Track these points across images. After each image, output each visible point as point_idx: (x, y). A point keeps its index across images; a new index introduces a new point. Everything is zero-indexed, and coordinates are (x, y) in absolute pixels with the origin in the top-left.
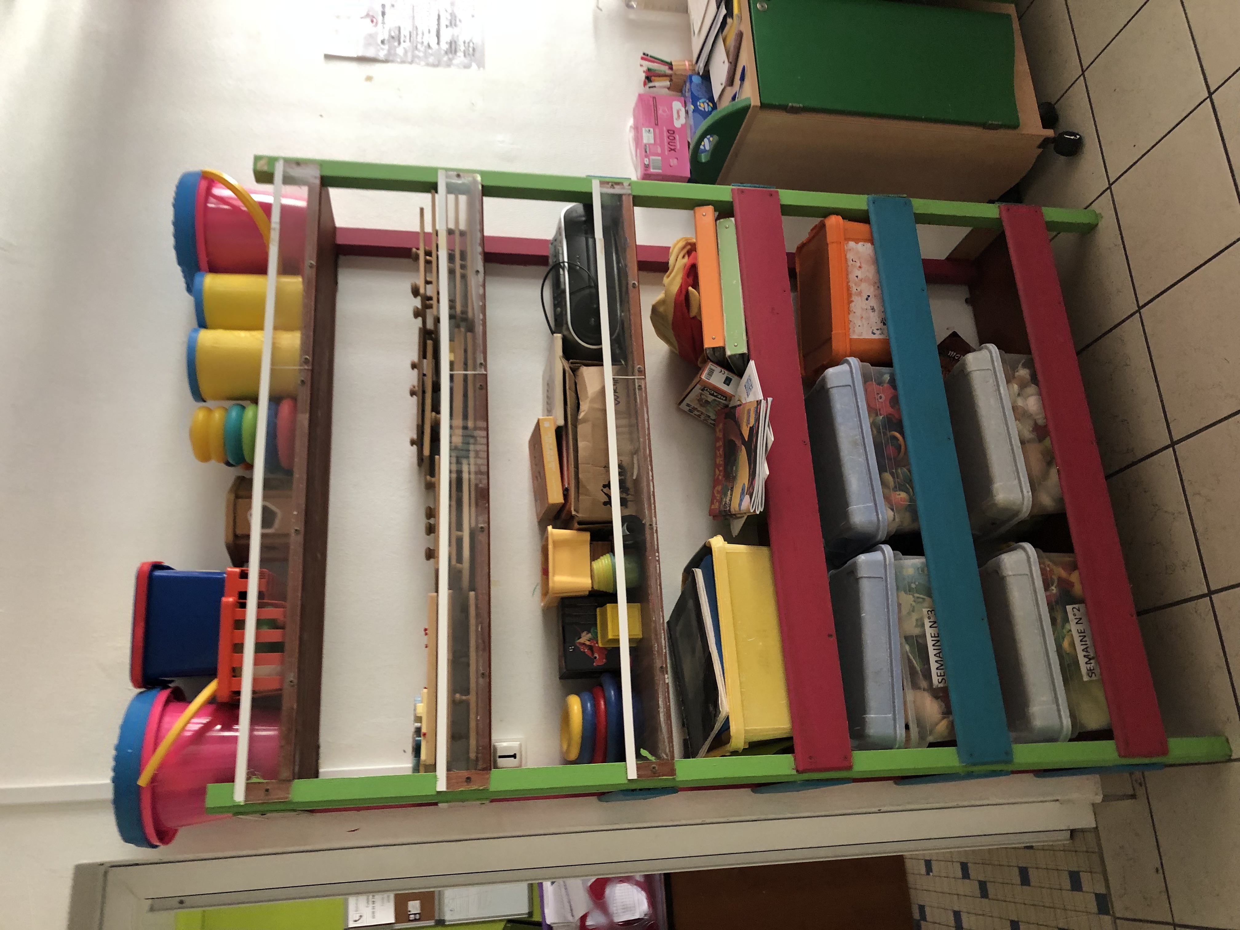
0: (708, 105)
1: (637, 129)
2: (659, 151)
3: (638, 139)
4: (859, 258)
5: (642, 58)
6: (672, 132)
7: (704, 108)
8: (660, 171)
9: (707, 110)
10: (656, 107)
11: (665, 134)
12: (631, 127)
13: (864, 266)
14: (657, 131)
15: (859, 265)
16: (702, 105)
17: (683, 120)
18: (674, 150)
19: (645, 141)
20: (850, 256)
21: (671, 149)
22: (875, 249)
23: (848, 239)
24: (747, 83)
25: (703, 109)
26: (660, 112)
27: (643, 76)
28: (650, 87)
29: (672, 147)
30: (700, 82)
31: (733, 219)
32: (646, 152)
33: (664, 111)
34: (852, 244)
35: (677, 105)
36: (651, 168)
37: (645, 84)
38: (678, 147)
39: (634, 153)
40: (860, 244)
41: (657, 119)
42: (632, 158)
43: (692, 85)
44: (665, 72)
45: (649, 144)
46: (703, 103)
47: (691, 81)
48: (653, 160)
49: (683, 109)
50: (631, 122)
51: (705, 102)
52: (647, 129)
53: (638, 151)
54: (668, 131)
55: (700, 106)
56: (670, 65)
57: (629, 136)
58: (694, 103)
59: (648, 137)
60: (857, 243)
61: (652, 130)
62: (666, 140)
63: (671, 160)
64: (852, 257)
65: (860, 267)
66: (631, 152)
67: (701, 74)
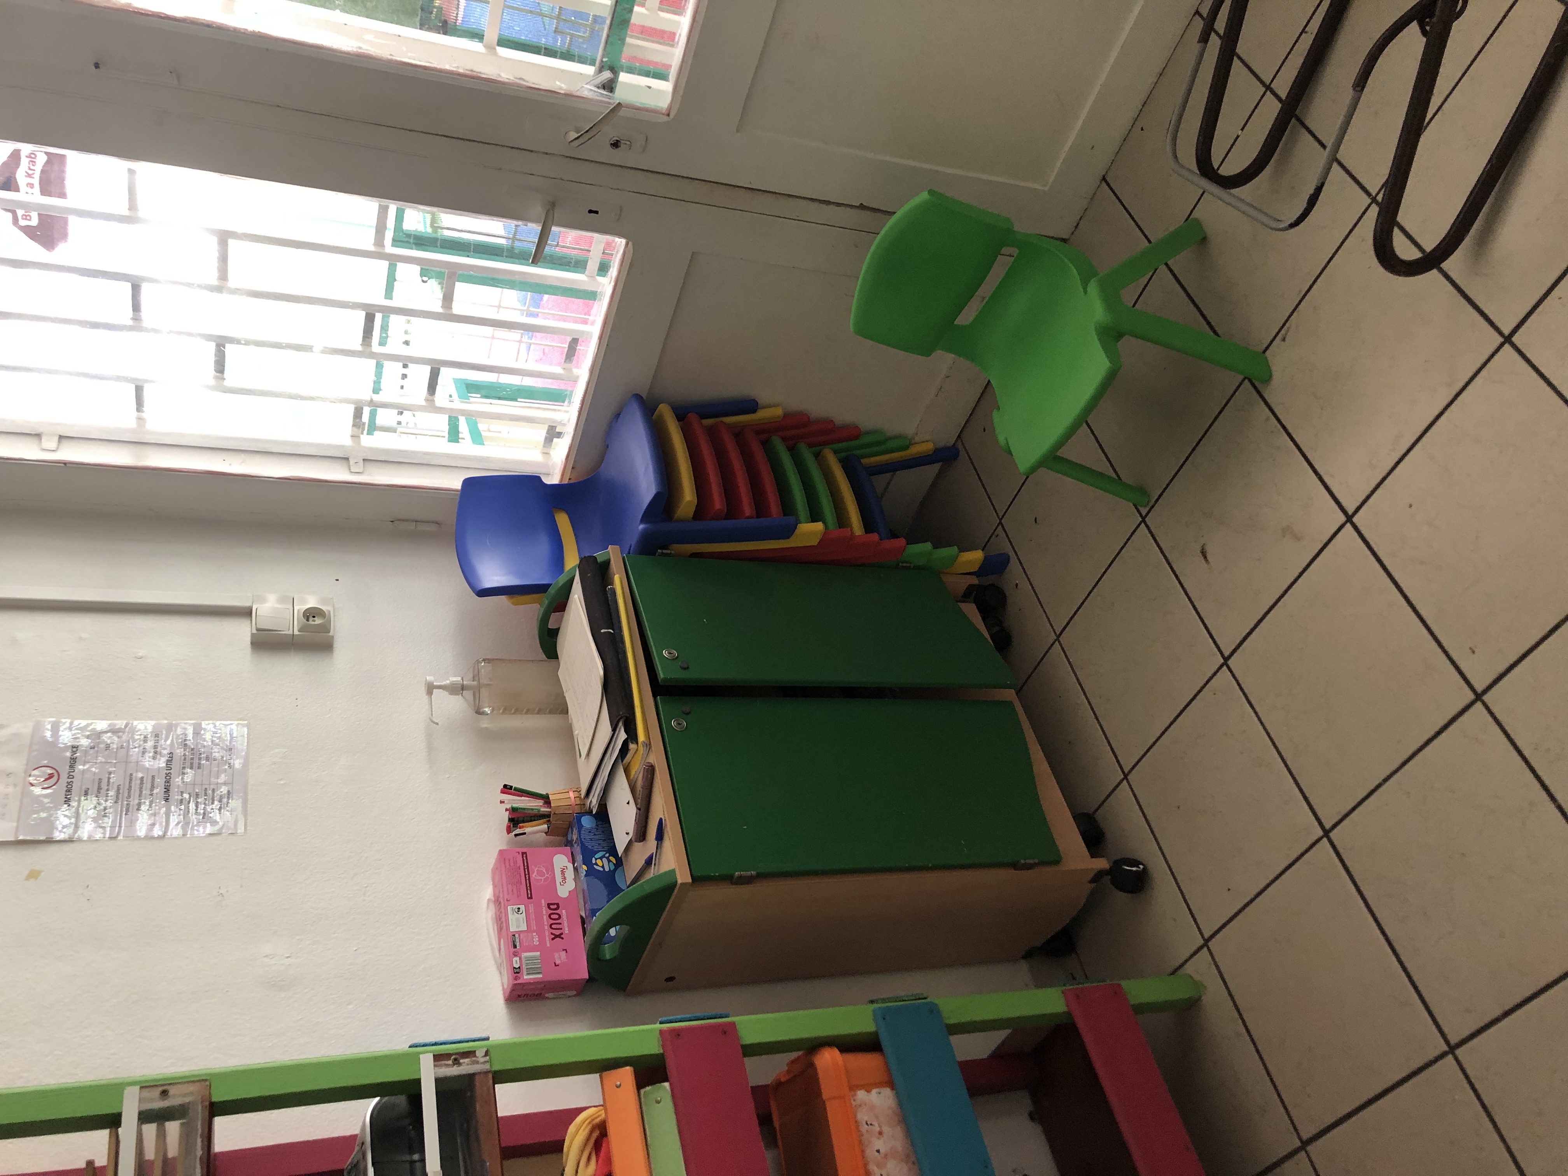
0: (609, 861)
1: (498, 902)
2: (536, 941)
3: (501, 922)
4: (877, 1117)
5: (502, 792)
6: (554, 907)
7: (603, 867)
8: (540, 976)
9: (607, 869)
10: (527, 868)
11: (545, 911)
12: (489, 900)
13: (886, 1129)
14: (531, 908)
15: (878, 1129)
16: (599, 862)
17: (571, 885)
18: (559, 936)
19: (513, 929)
20: (863, 1116)
21: (556, 936)
22: (898, 1096)
23: (853, 1088)
24: (667, 844)
25: (602, 869)
26: (534, 876)
27: (506, 816)
28: (516, 835)
29: (557, 932)
30: (594, 825)
31: (667, 1084)
32: (515, 947)
33: (540, 873)
34: (861, 1094)
35: (561, 861)
36: (525, 972)
37: (509, 831)
38: (567, 932)
39: (496, 945)
40: (874, 1091)
41: (529, 887)
42: (493, 953)
43: (583, 832)
44: (539, 811)
45: (520, 932)
46: (601, 858)
47: (580, 826)
48: (528, 959)
49: (570, 866)
50: (488, 892)
51: (603, 856)
52: (515, 907)
53: (502, 941)
54: (549, 905)
55: (596, 864)
56: (546, 799)
57: (485, 916)
58: (587, 861)
59: (517, 922)
60: (869, 1091)
61: (522, 907)
62: (546, 921)
63: (556, 955)
64: (866, 1118)
65: (880, 1133)
66: (491, 945)
67: (594, 813)
